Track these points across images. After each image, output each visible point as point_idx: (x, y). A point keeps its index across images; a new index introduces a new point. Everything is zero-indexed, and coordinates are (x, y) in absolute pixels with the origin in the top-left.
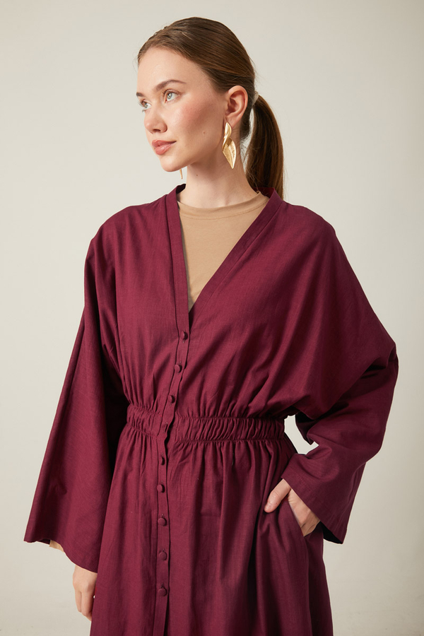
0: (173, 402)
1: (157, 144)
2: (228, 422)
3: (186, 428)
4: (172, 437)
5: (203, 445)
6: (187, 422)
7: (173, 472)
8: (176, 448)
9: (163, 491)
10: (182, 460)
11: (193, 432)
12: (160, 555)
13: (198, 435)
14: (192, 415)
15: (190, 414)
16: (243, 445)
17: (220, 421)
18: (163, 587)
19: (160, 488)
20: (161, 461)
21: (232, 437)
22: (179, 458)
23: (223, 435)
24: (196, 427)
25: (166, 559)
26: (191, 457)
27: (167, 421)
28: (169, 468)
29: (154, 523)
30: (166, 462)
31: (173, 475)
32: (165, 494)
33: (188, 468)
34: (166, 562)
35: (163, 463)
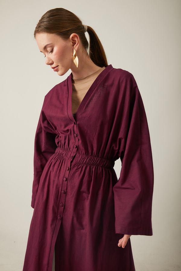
0: (76, 148)
1: (53, 68)
2: (97, 159)
3: (80, 158)
4: (74, 161)
5: (85, 166)
6: (81, 156)
7: (72, 174)
8: (75, 165)
9: (66, 181)
10: (76, 170)
11: (83, 160)
12: (61, 205)
13: (84, 162)
14: (83, 154)
15: (82, 153)
16: (101, 169)
17: (93, 158)
18: (60, 216)
19: (65, 179)
20: (67, 169)
21: (97, 164)
22: (75, 169)
23: (94, 163)
24: (84, 159)
25: (63, 206)
26: (80, 169)
27: (73, 155)
28: (71, 172)
29: (60, 192)
30: (70, 169)
31: (71, 175)
32: (66, 182)
33: (78, 173)
34: (63, 207)
35: (68, 170)
